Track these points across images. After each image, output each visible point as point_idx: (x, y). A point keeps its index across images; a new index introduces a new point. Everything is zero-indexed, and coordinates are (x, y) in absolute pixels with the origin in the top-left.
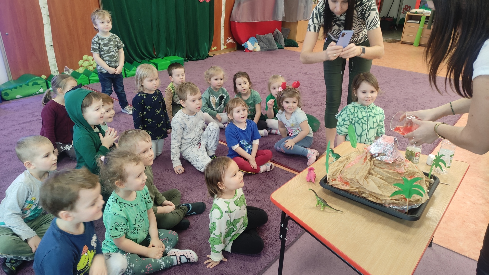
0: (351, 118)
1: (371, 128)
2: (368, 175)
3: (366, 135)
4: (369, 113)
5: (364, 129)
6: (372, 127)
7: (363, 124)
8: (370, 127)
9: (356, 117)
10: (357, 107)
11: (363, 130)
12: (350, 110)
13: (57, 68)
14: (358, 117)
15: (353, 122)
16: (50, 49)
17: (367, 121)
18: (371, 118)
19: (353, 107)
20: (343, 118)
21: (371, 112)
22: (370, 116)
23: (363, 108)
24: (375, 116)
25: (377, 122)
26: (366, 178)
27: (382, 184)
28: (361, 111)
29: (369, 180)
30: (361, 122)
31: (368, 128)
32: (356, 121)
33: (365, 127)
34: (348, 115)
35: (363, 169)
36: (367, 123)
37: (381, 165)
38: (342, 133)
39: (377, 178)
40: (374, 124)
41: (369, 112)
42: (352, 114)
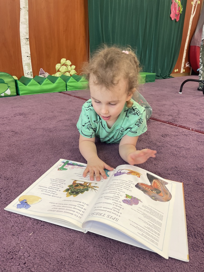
13: (31, 69)
16: (25, 42)
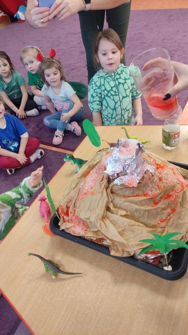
0: (99, 92)
1: (124, 97)
2: (106, 213)
3: (120, 106)
4: (118, 81)
5: (116, 101)
6: (125, 95)
7: (113, 96)
8: (122, 97)
9: (104, 91)
10: (103, 78)
11: (116, 103)
12: (96, 83)
14: (105, 89)
15: (103, 96)
17: (117, 91)
18: (121, 85)
19: (98, 78)
20: (91, 94)
21: (120, 78)
22: (119, 83)
23: (110, 76)
24: (125, 82)
25: (129, 88)
26: (104, 218)
27: (126, 225)
28: (108, 81)
29: (107, 222)
30: (111, 95)
31: (120, 98)
32: (105, 95)
33: (117, 98)
34: (95, 90)
35: (99, 202)
36: (117, 93)
37: (123, 192)
38: (94, 110)
39: (117, 217)
40: (126, 91)
41: (117, 79)
42: (98, 88)
